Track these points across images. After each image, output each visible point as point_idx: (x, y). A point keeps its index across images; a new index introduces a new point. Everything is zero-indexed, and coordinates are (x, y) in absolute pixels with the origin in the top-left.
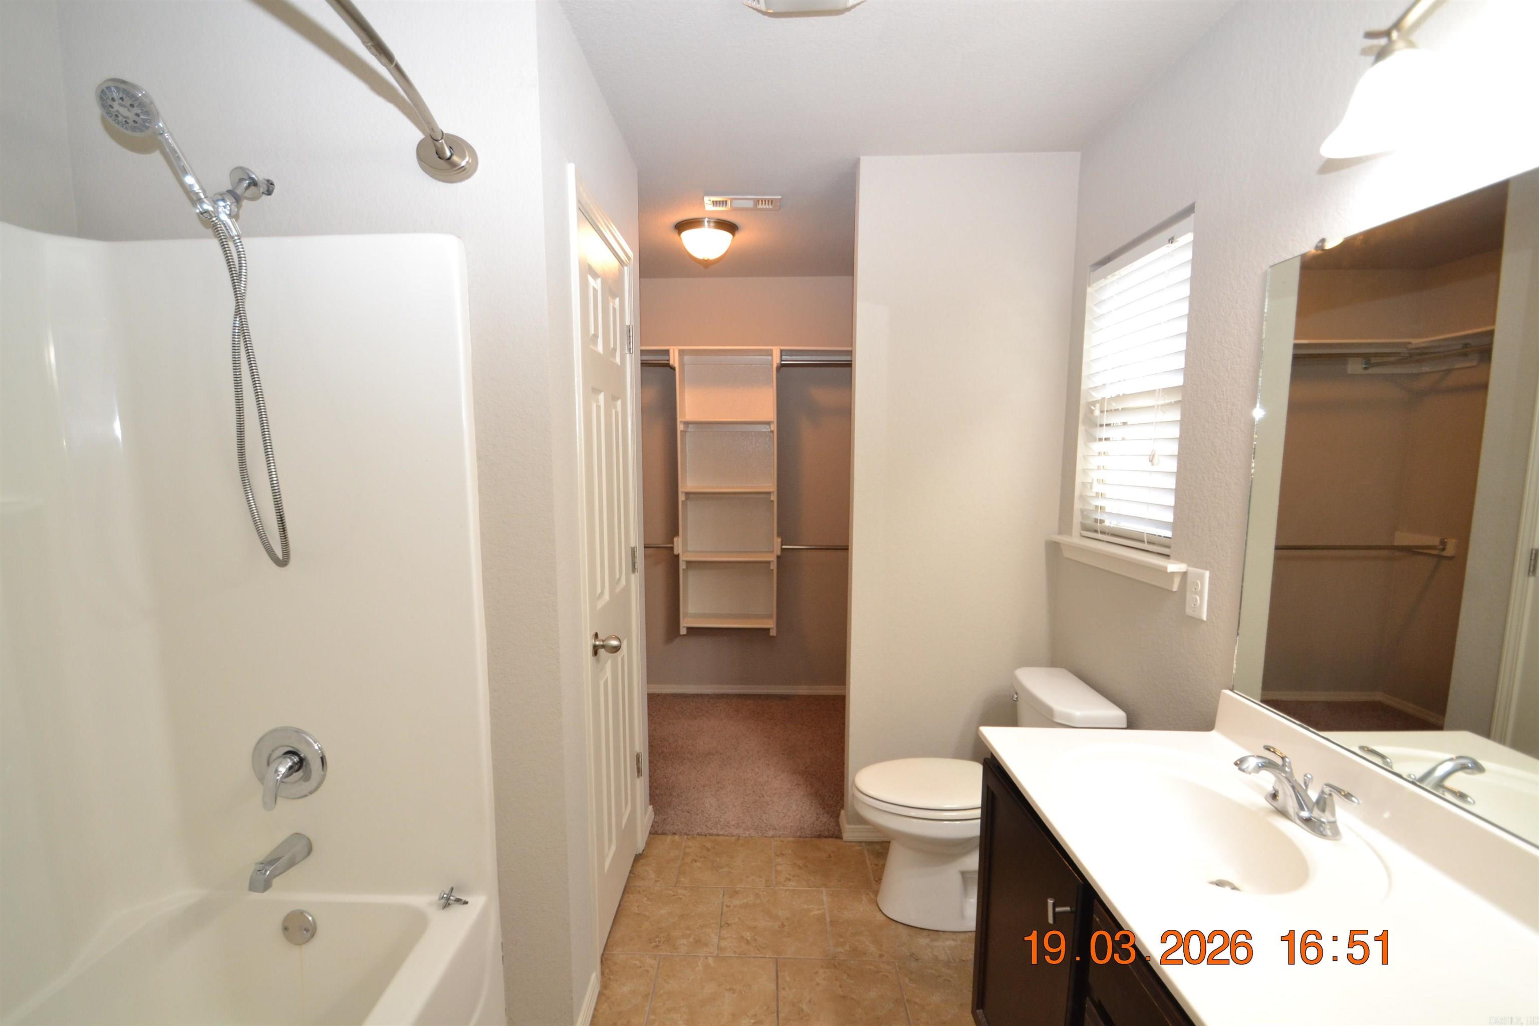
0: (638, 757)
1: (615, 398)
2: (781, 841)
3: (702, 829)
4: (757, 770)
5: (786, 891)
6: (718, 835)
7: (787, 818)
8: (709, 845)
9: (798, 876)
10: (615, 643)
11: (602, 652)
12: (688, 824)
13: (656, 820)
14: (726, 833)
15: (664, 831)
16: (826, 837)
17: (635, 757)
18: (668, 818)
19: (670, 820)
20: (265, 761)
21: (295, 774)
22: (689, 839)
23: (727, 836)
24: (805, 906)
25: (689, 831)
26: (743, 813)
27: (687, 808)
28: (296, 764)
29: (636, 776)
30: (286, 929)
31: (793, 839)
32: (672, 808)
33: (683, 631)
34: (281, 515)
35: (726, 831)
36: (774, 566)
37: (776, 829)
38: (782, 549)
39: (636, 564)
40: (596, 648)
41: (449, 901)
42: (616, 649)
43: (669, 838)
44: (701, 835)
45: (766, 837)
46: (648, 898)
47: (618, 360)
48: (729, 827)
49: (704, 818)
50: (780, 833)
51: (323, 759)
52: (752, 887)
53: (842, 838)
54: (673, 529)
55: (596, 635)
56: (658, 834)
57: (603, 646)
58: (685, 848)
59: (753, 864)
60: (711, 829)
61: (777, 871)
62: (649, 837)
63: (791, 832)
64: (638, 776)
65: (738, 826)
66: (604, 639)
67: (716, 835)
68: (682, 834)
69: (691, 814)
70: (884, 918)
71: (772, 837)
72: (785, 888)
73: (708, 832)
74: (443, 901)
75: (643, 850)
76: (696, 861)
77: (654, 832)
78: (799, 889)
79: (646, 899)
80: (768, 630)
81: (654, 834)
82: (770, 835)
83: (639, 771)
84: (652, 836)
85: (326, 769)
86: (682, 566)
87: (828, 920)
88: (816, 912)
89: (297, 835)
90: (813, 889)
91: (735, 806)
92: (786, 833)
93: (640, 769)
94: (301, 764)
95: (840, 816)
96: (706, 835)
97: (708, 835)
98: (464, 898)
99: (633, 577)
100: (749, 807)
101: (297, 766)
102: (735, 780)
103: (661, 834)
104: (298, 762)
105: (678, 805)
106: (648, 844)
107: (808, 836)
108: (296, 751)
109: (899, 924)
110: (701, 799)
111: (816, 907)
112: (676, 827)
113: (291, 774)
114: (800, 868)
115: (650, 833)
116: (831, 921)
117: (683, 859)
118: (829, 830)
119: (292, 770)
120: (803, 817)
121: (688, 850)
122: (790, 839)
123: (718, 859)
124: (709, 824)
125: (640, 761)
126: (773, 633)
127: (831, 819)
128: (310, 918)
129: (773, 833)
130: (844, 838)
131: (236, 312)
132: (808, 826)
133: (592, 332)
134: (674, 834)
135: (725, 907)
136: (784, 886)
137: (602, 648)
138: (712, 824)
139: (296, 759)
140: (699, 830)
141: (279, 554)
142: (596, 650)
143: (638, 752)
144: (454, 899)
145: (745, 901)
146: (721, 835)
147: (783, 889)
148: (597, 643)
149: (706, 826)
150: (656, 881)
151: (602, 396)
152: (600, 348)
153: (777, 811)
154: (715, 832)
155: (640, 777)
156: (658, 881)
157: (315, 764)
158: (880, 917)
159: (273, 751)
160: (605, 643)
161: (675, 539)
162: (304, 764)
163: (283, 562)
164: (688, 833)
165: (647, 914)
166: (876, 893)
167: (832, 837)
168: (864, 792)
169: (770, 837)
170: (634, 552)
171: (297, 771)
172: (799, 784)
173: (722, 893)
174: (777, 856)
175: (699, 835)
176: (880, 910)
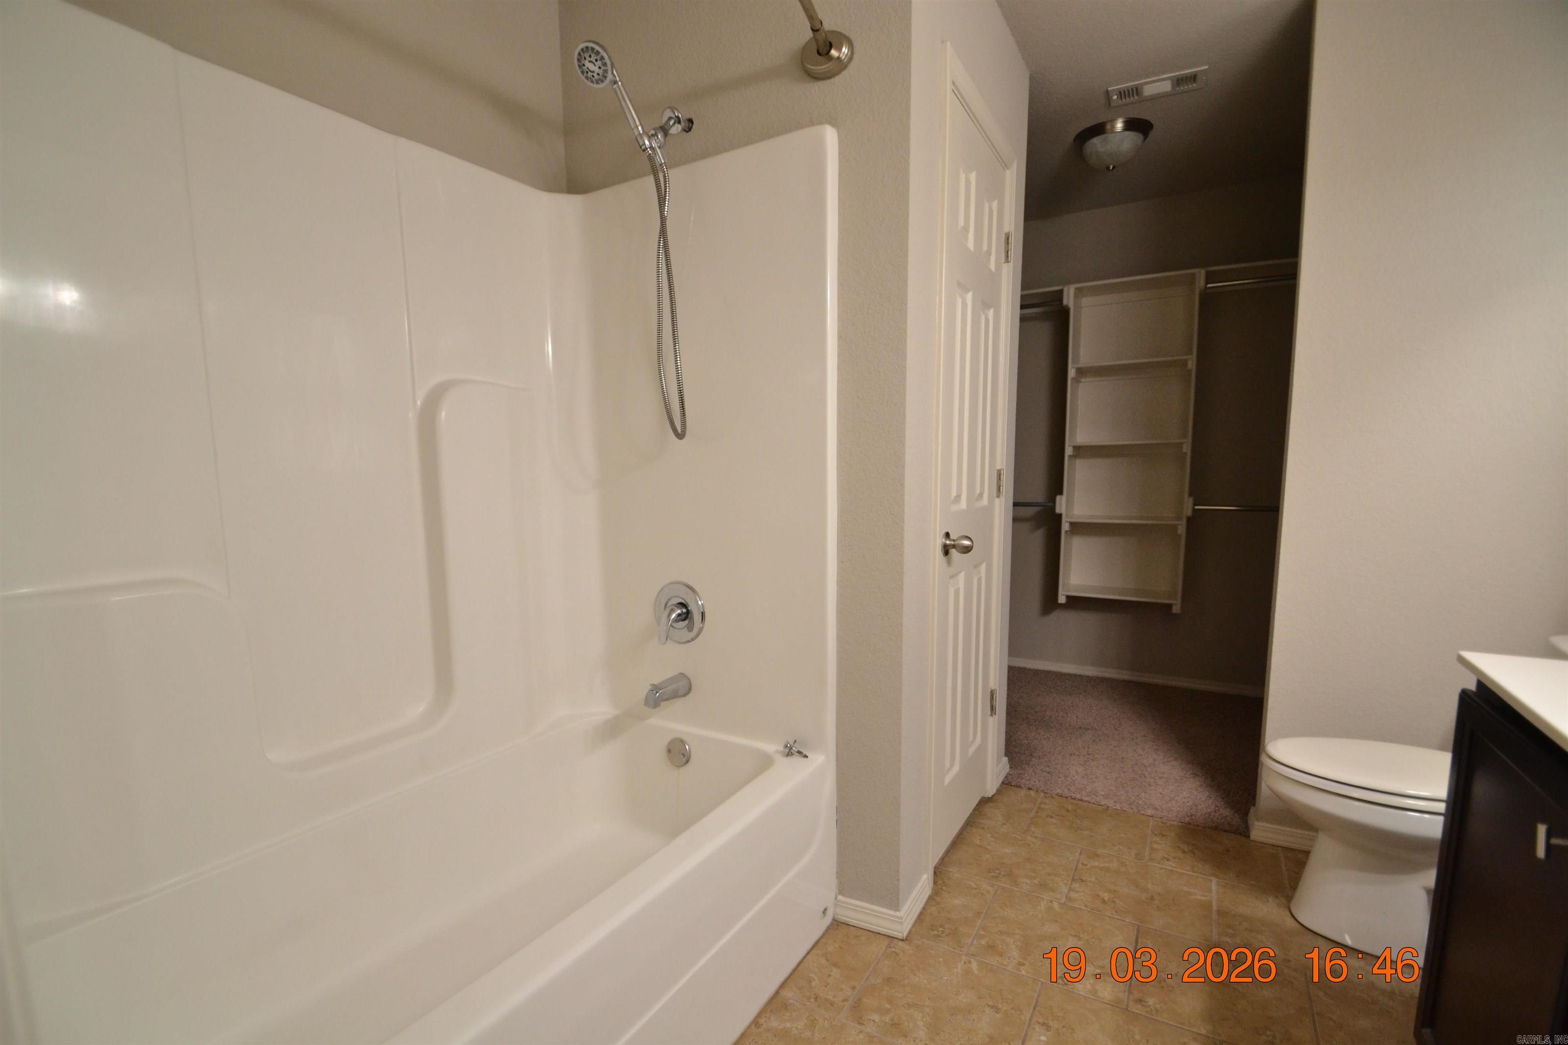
0: (992, 693)
1: (986, 305)
2: (1162, 823)
3: (1063, 791)
4: (1140, 752)
5: (1161, 868)
6: (1082, 800)
7: (1174, 802)
8: (1070, 807)
9: (1180, 859)
10: (966, 543)
11: (953, 552)
12: (1047, 783)
13: (1011, 773)
14: (1092, 801)
15: (1018, 784)
16: (1226, 831)
17: (989, 694)
18: (1024, 774)
19: (1026, 775)
20: (663, 606)
21: (681, 623)
22: (1046, 797)
23: (1094, 804)
24: (1185, 889)
25: (1048, 790)
26: (1116, 787)
27: (1048, 769)
28: (684, 614)
29: (989, 713)
30: (669, 751)
31: (1180, 824)
32: (1030, 766)
33: (1062, 600)
34: (681, 395)
35: (1092, 798)
36: (1182, 530)
37: (1157, 810)
38: (1194, 510)
39: (1002, 487)
40: (947, 548)
41: (792, 751)
42: (967, 550)
43: (1023, 793)
44: (1062, 796)
45: (1143, 814)
46: (992, 836)
47: (992, 266)
48: (1097, 796)
49: (1068, 782)
50: (1162, 814)
51: (703, 614)
52: (1118, 855)
53: (1249, 837)
54: (1056, 485)
55: (947, 535)
56: (1011, 785)
57: (954, 546)
58: (1040, 804)
59: (1123, 835)
60: (1074, 793)
61: (1152, 849)
62: (1001, 786)
63: (1177, 816)
64: (991, 715)
65: (1106, 797)
66: (955, 539)
67: (1079, 800)
68: (1039, 791)
69: (1052, 775)
70: (1298, 926)
71: (1151, 816)
72: (1160, 866)
73: (1070, 795)
74: (787, 750)
75: (993, 796)
76: (1051, 817)
77: (1007, 782)
78: (1178, 870)
79: (990, 835)
80: (1169, 606)
81: (1007, 784)
82: (1149, 814)
83: (993, 708)
84: (1003, 786)
85: (705, 621)
86: (1065, 527)
87: (1215, 908)
88: (1199, 897)
89: (682, 675)
90: (1199, 875)
91: (1107, 779)
92: (1170, 816)
93: (994, 707)
94: (686, 616)
95: (1249, 815)
96: (1067, 797)
97: (1069, 798)
98: (805, 752)
99: (997, 500)
100: (1125, 783)
101: (684, 616)
102: (1111, 757)
103: (1014, 786)
104: (685, 613)
105: (1038, 765)
106: (999, 792)
107: (1200, 825)
108: (686, 603)
109: (1319, 938)
110: (1066, 765)
111: (1200, 893)
112: (1033, 783)
113: (679, 621)
114: (1184, 852)
115: (1003, 783)
116: (1218, 912)
117: (1037, 812)
118: (1229, 824)
119: (680, 617)
120: (1197, 806)
121: (1043, 806)
122: (1176, 823)
123: (1078, 822)
124: (1072, 788)
125: (994, 698)
126: (1176, 609)
127: (1236, 815)
128: (687, 747)
129: (1153, 812)
130: (1252, 837)
131: (660, 233)
132: (1202, 815)
133: (961, 223)
134: (1030, 789)
135: (1080, 865)
136: (1159, 863)
137: (953, 548)
138: (1076, 789)
139: (684, 610)
140: (1059, 791)
141: (679, 429)
142: (946, 551)
143: (993, 688)
144: (797, 750)
145: (1106, 865)
146: (1086, 801)
147: (1158, 867)
148: (948, 542)
149: (1069, 789)
150: (1004, 824)
151: (969, 296)
152: (971, 245)
153: (1161, 793)
154: (1078, 796)
155: (994, 716)
156: (1006, 824)
157: (697, 616)
158: (1290, 922)
159: (669, 600)
160: (956, 543)
161: (1058, 498)
162: (689, 616)
163: (680, 436)
164: (1046, 791)
165: (989, 848)
166: (1289, 899)
167: (1235, 833)
168: (1277, 759)
169: (1148, 815)
170: (1000, 475)
171: (684, 620)
172: (1196, 775)
173: (1079, 851)
174: (1156, 835)
175: (1059, 796)
176: (1293, 916)
